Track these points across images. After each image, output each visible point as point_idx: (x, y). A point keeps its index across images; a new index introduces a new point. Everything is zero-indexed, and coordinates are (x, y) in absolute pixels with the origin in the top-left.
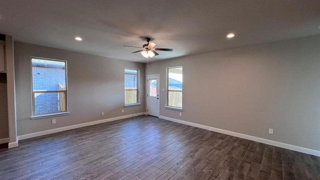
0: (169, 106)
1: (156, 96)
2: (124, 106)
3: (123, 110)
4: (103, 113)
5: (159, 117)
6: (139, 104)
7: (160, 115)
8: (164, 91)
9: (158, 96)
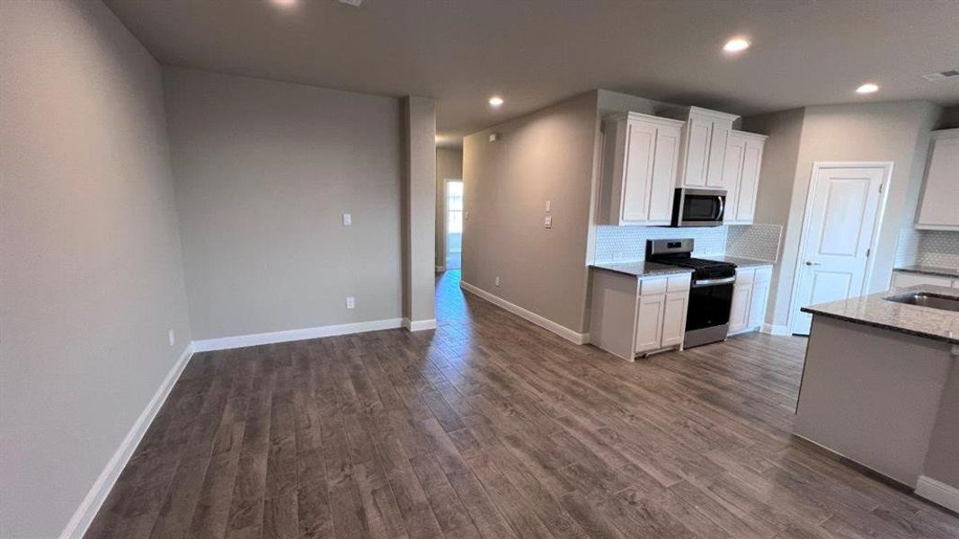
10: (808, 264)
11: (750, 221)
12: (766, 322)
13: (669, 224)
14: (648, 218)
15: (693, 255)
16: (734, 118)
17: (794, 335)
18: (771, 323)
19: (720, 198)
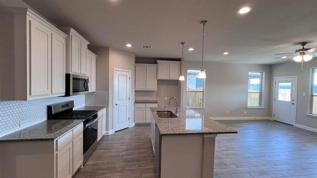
0: (313, 114)
1: (290, 101)
2: (247, 108)
4: (228, 111)
5: (294, 126)
6: (263, 107)
7: (296, 123)
8: (305, 95)
9: (293, 100)
10: (116, 105)
11: (94, 90)
12: (106, 130)
13: (64, 95)
14: (52, 93)
15: (74, 109)
16: (88, 43)
17: (115, 132)
18: (108, 130)
19: (87, 80)
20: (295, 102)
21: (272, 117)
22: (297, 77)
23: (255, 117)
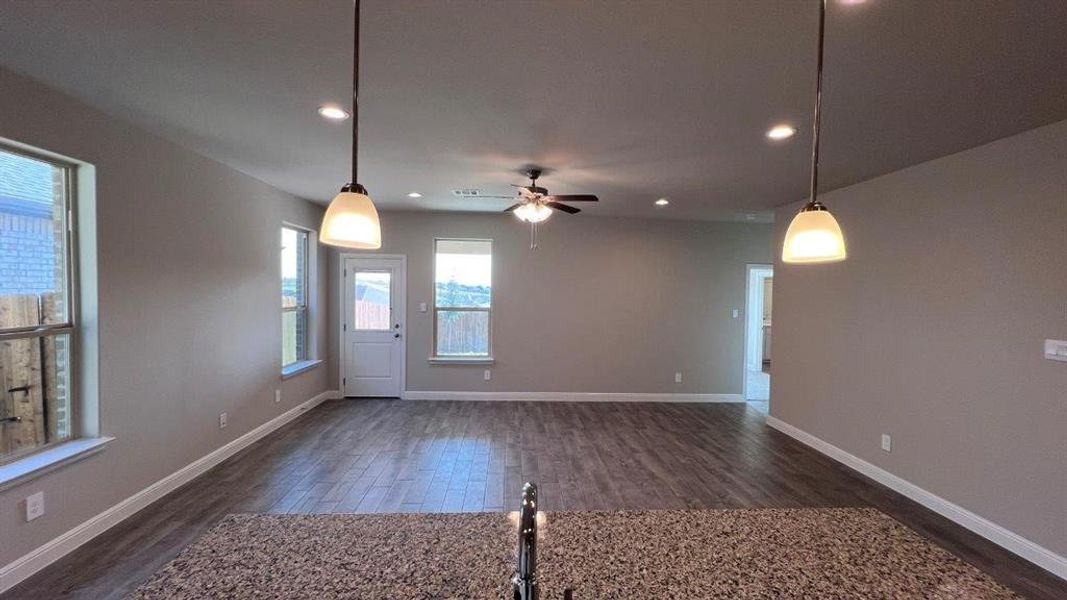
0: (439, 356)
1: (386, 326)
2: (282, 378)
3: (278, 392)
4: (223, 417)
5: (403, 398)
7: (407, 389)
8: (424, 309)
9: (397, 326)
20: (402, 331)
21: (338, 389)
22: (404, 256)
23: (302, 406)
